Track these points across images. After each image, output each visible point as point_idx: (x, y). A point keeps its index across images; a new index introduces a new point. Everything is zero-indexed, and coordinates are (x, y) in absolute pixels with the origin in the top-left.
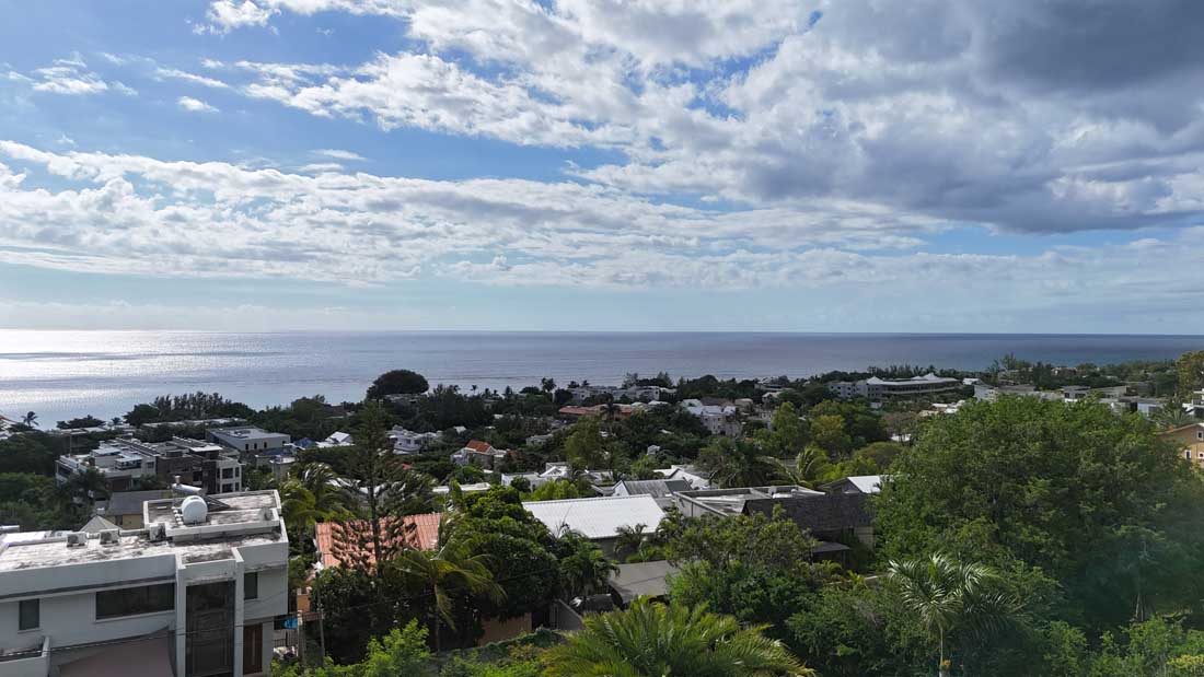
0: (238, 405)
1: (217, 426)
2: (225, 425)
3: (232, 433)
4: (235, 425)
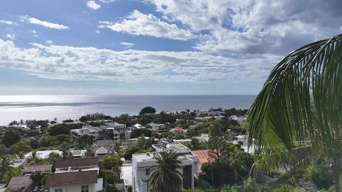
0: (109, 116)
1: (105, 122)
2: (108, 122)
3: (110, 124)
4: (110, 122)
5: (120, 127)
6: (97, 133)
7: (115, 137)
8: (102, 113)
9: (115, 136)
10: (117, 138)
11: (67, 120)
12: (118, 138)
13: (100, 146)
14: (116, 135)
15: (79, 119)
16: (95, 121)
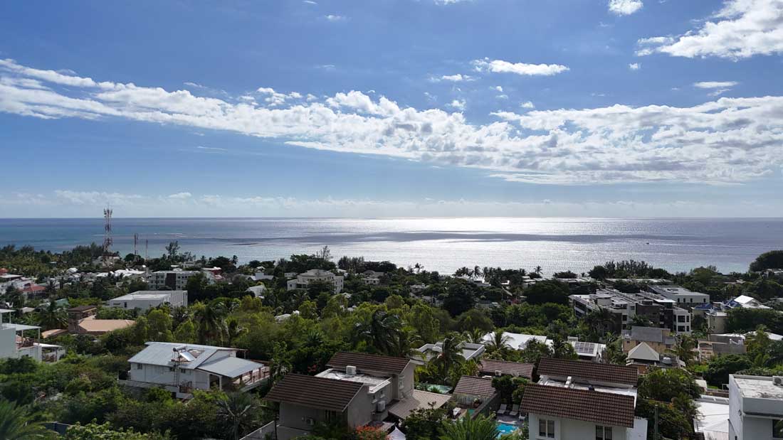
0: (660, 270)
1: (652, 284)
2: (658, 284)
3: (665, 289)
4: (666, 284)
5: (691, 300)
6: (632, 308)
7: (678, 324)
8: (643, 262)
9: (679, 321)
10: (684, 327)
11: (563, 273)
12: (688, 327)
13: (640, 339)
14: (681, 319)
15: (589, 273)
16: (625, 280)
